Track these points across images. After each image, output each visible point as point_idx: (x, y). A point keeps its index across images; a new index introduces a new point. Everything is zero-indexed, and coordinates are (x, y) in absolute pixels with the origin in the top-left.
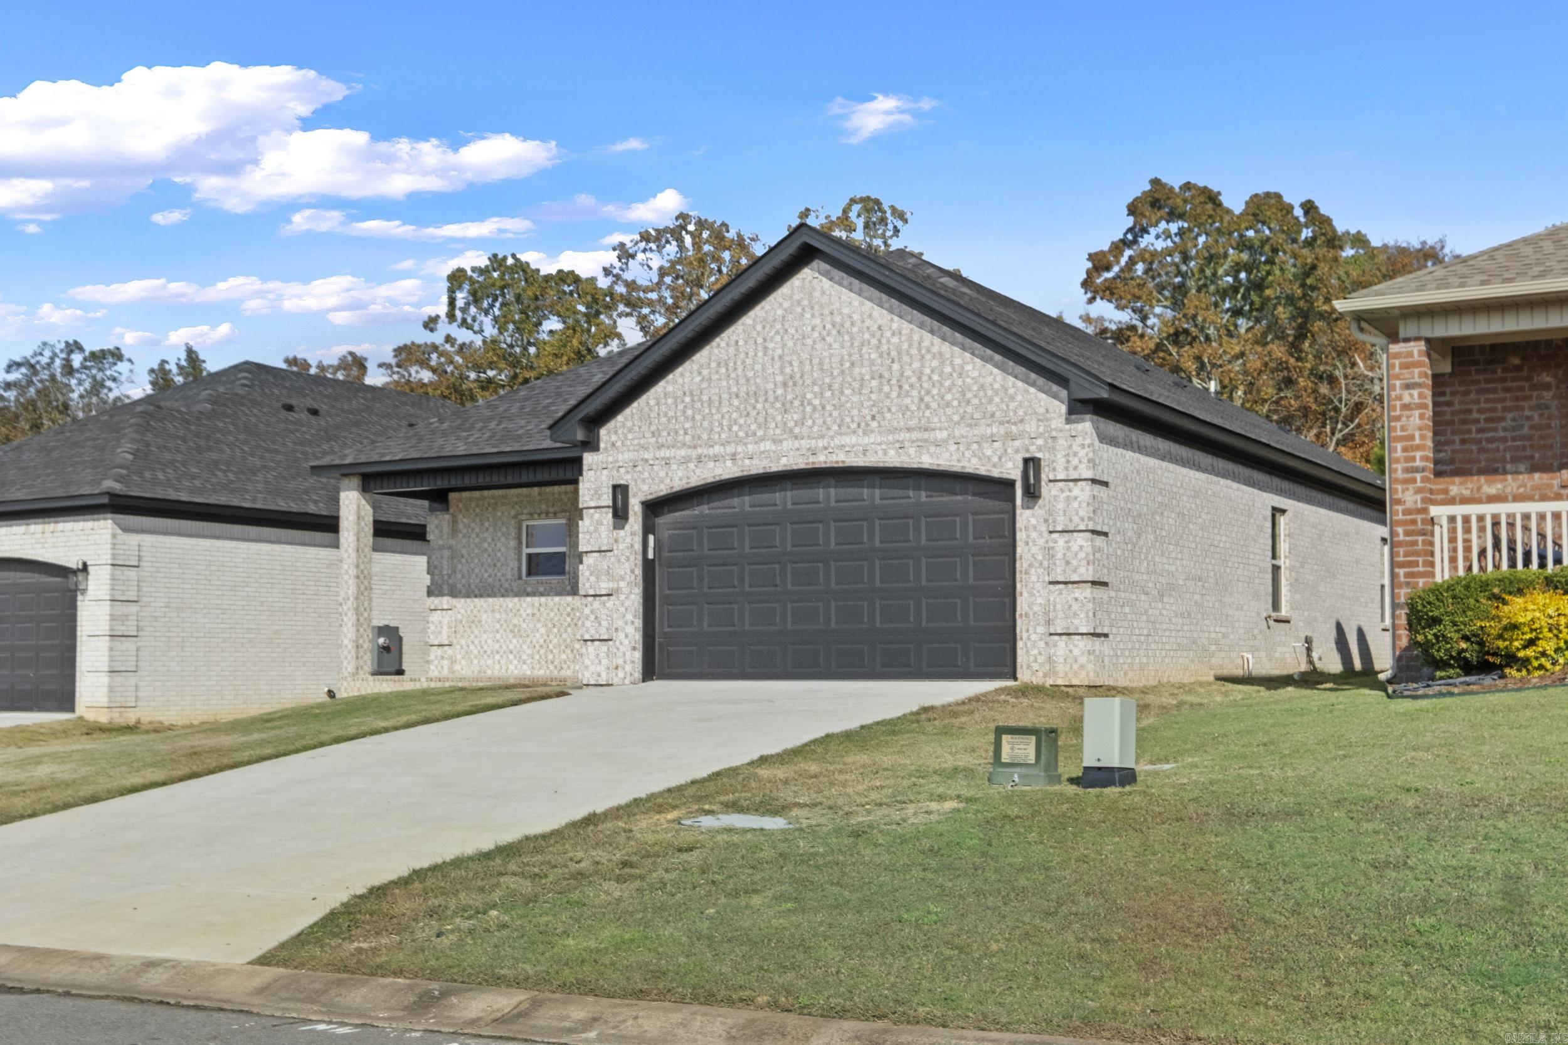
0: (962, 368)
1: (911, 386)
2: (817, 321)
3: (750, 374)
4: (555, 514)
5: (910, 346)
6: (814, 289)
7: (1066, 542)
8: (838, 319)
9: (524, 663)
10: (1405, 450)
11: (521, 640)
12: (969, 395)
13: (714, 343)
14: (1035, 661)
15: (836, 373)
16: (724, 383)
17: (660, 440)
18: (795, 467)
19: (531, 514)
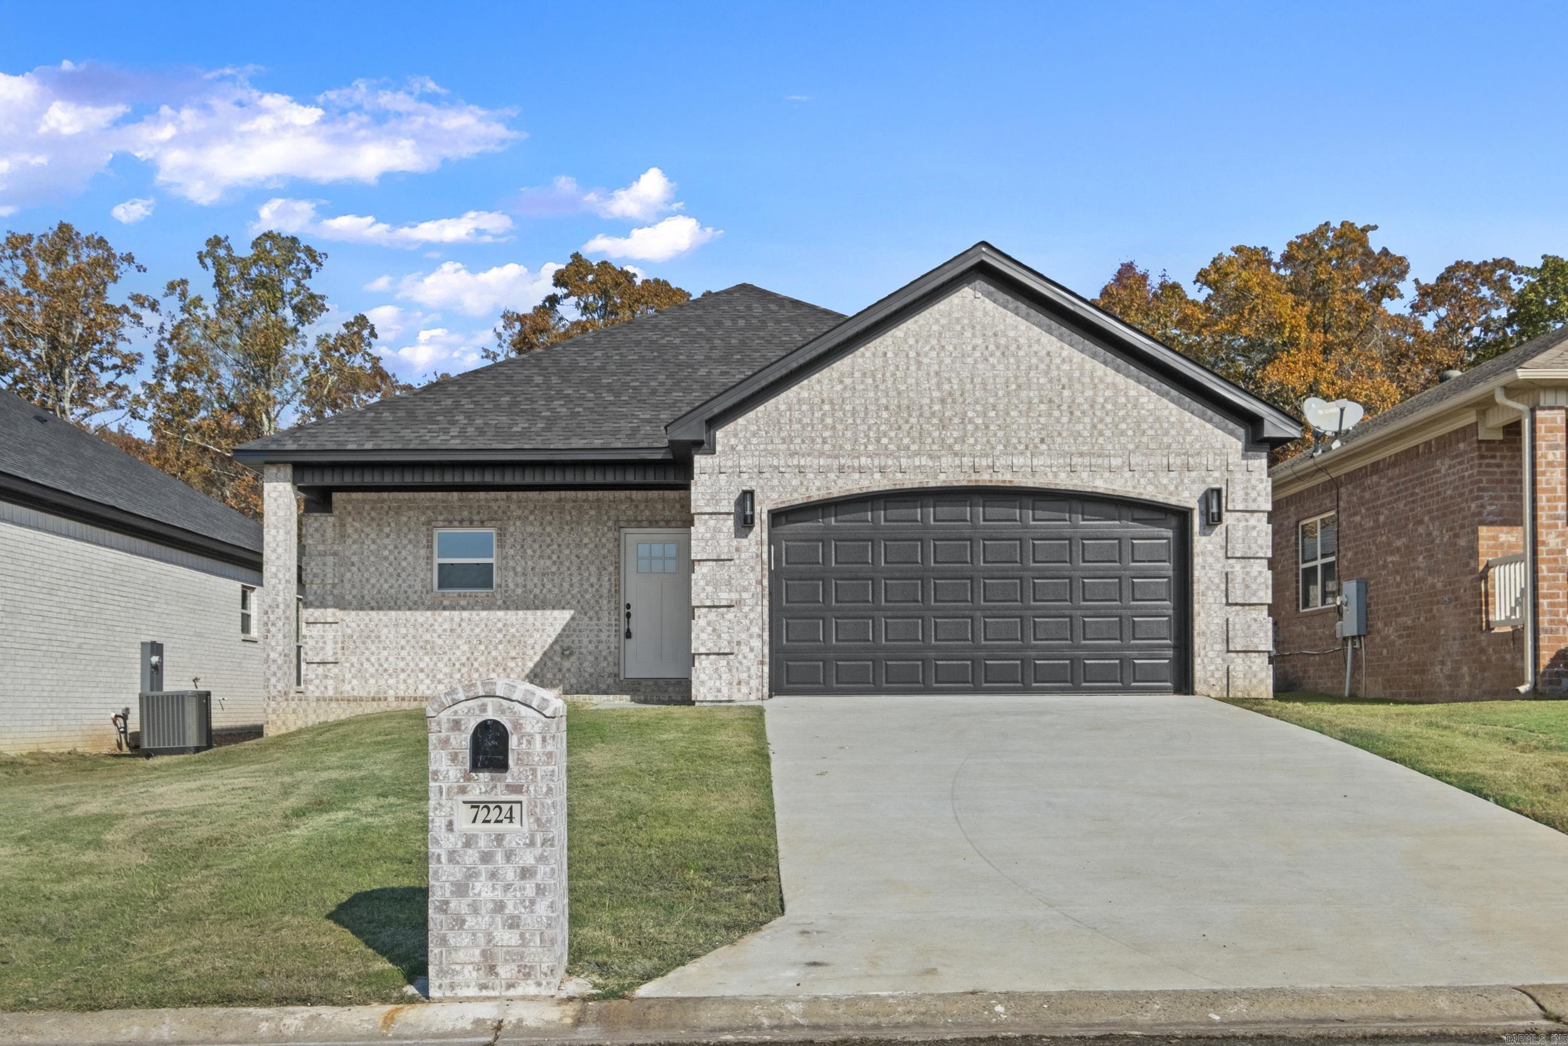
0: (1137, 400)
1: (1083, 412)
2: (979, 341)
3: (903, 387)
4: (482, 522)
5: (1082, 374)
6: (975, 309)
7: (1243, 568)
8: (1003, 341)
9: (440, 682)
10: (1548, 500)
11: (435, 658)
12: (1144, 426)
13: (858, 353)
14: (1213, 676)
15: (1000, 393)
16: (872, 394)
17: (792, 447)
18: (956, 484)
19: (451, 522)
